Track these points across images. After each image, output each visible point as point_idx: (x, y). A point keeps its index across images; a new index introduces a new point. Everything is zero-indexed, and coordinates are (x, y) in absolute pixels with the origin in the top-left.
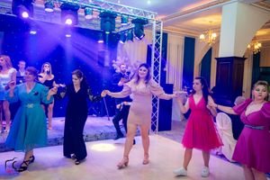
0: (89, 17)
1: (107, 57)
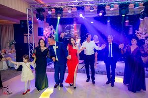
0: (112, 9)
1: (131, 29)
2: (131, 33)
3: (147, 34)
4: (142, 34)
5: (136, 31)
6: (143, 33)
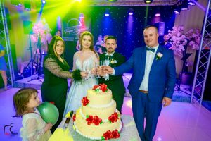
3: (183, 36)
4: (176, 35)
5: (169, 31)
6: (179, 34)
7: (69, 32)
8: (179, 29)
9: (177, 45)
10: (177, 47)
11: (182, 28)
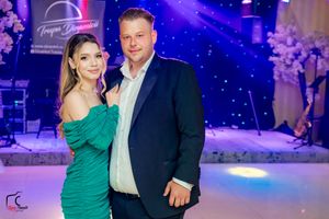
2: (257, 39)
3: (299, 45)
4: (284, 42)
5: (270, 34)
6: (290, 41)
7: (51, 31)
8: (288, 31)
9: (288, 62)
10: (288, 66)
11: (294, 29)
